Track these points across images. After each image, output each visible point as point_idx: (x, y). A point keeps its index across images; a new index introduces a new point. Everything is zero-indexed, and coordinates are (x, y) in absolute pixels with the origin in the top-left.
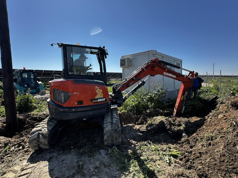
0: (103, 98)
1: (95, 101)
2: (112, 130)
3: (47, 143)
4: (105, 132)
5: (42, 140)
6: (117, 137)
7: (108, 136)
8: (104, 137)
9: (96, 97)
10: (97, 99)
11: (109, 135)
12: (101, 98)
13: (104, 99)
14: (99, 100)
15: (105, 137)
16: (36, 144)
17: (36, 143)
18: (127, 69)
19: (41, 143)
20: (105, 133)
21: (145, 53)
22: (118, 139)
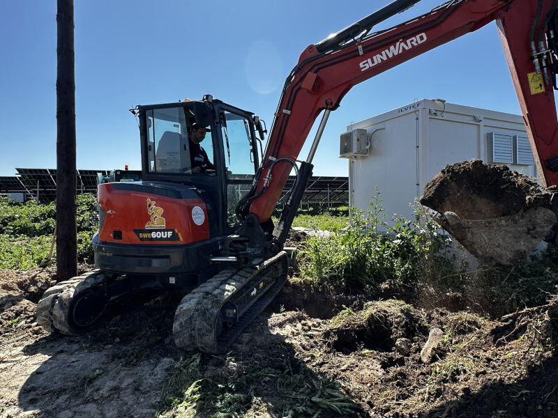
0: (167, 230)
1: (145, 235)
2: (197, 311)
3: (64, 319)
4: (177, 312)
5: (57, 312)
6: (204, 331)
7: (181, 324)
8: (174, 326)
9: (147, 227)
10: (151, 231)
11: (186, 322)
12: (161, 231)
13: (170, 234)
14: (154, 235)
15: (176, 326)
16: (47, 319)
17: (46, 317)
18: (360, 161)
19: (55, 317)
20: (178, 315)
21: (407, 112)
22: (204, 335)
